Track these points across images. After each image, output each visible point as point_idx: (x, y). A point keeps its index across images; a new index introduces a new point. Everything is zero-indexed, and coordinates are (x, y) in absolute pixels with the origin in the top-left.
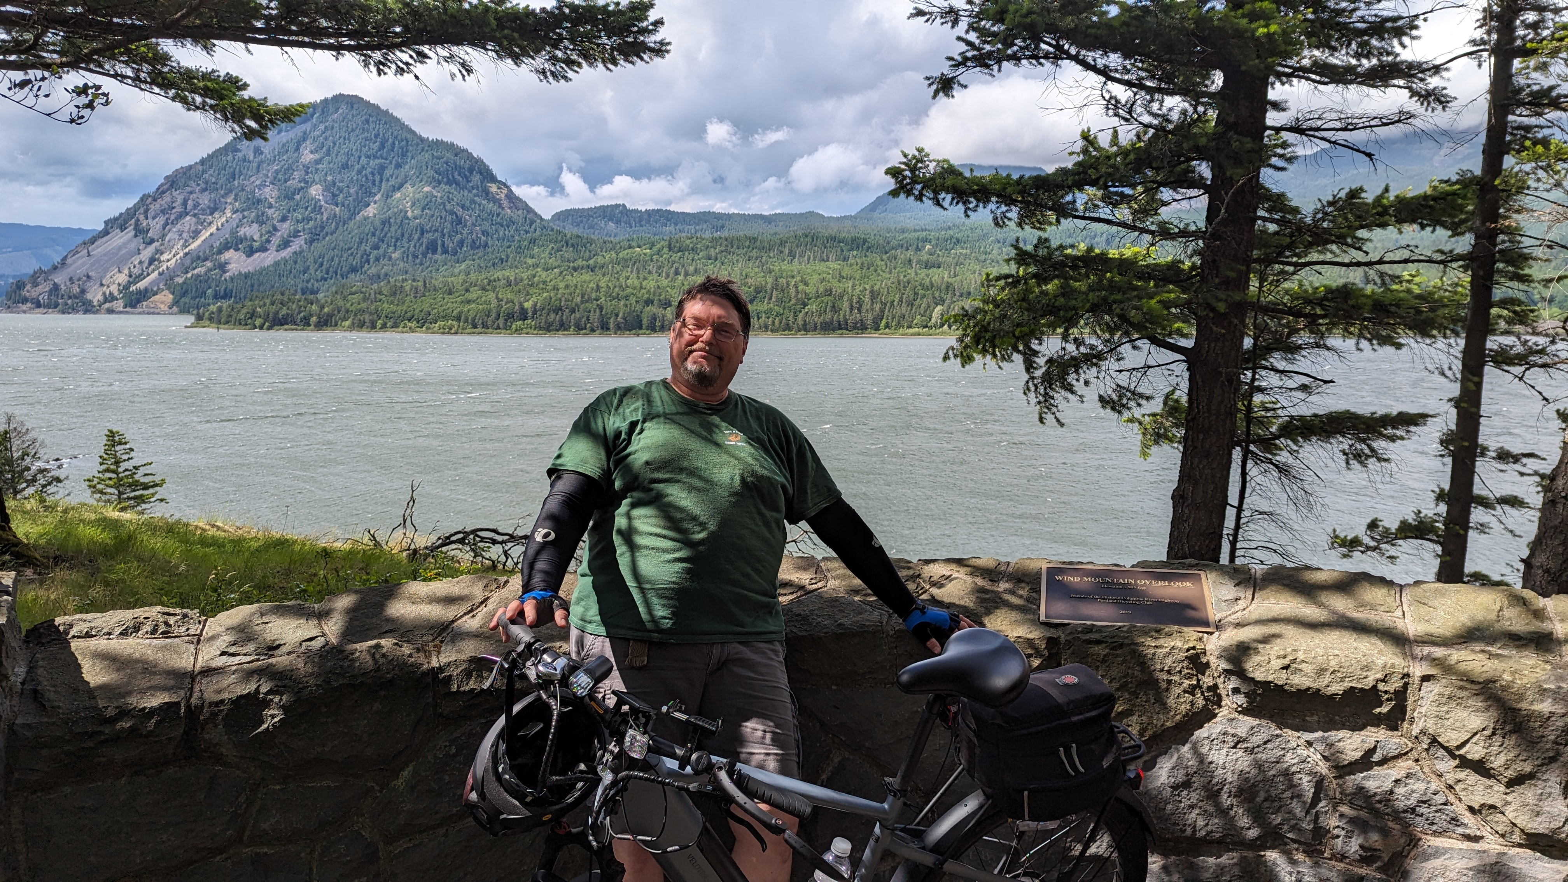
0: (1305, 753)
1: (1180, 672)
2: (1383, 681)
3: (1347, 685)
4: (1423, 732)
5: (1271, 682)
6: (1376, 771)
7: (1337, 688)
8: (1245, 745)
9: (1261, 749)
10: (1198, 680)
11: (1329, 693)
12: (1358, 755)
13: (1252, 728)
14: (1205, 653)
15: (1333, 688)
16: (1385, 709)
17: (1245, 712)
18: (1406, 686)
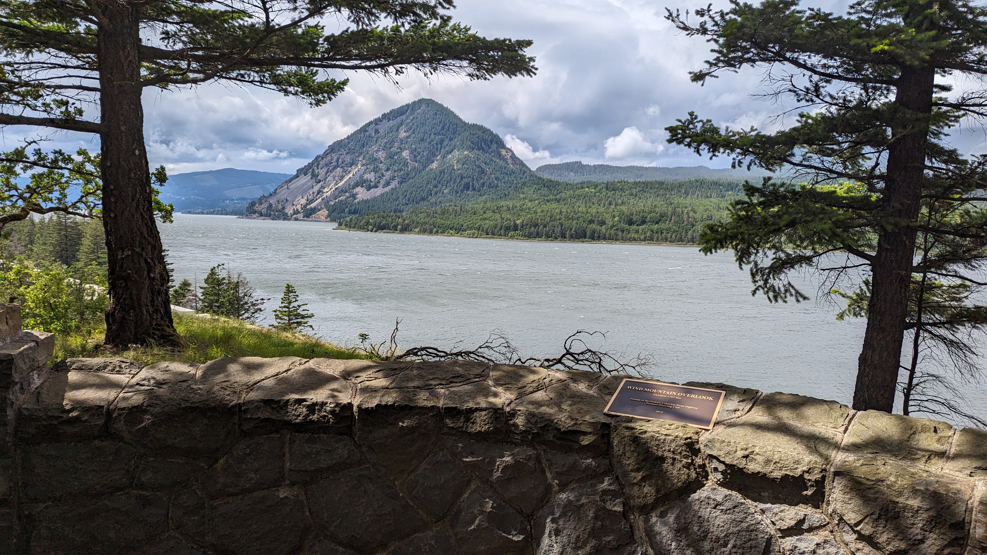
0: (760, 518)
1: (680, 453)
2: (807, 472)
3: (784, 472)
4: (834, 511)
5: (735, 466)
6: (806, 536)
7: (777, 474)
8: (721, 508)
9: (731, 511)
10: (693, 460)
11: (772, 477)
12: (793, 523)
13: (726, 496)
14: (698, 442)
15: (775, 474)
16: (809, 492)
17: (722, 484)
18: (824, 478)
